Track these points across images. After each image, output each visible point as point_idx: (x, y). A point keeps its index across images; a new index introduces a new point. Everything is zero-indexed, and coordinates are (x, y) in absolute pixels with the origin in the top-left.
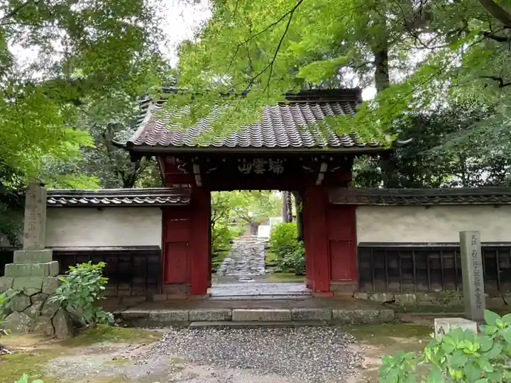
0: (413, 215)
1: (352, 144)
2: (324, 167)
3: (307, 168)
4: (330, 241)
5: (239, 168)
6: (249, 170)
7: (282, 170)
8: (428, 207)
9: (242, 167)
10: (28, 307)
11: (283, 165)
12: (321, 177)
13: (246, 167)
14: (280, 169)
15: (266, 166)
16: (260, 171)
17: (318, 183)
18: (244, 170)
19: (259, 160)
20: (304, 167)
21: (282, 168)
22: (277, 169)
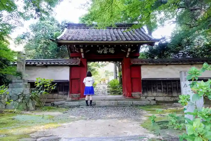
0: (161, 68)
1: (140, 40)
2: (129, 50)
3: (123, 51)
4: (132, 78)
5: (98, 51)
8: (167, 65)
9: (99, 51)
10: (18, 99)
11: (114, 50)
12: (128, 54)
14: (113, 52)
15: (108, 50)
16: (105, 52)
17: (127, 56)
18: (100, 52)
19: (105, 48)
20: (122, 50)
21: (114, 51)
22: (112, 51)
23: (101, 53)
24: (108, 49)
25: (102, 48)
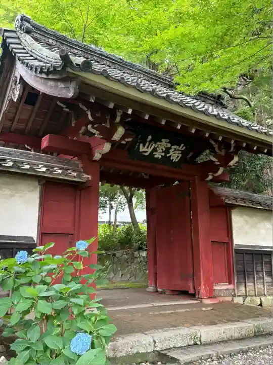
4: (211, 242)
5: (141, 146)
6: (149, 151)
9: (144, 146)
11: (183, 152)
13: (148, 148)
14: (178, 157)
15: (167, 151)
16: (158, 154)
18: (145, 149)
19: (164, 142)
21: (180, 155)
23: (146, 154)
24: (169, 145)
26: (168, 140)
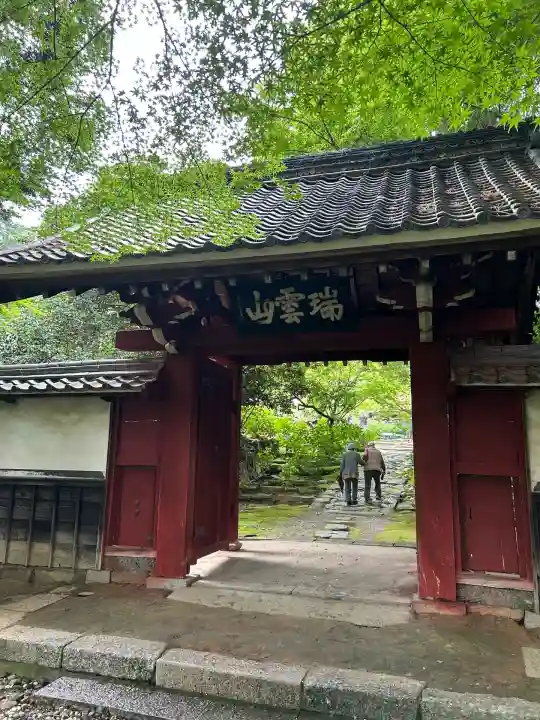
2: (422, 295)
3: (388, 302)
4: (459, 478)
5: (248, 311)
6: (269, 316)
7: (341, 312)
9: (254, 310)
11: (340, 300)
12: (425, 321)
13: (262, 311)
14: (336, 311)
15: (304, 306)
16: (292, 317)
17: (423, 337)
18: (262, 314)
19: (287, 293)
20: (379, 299)
21: (340, 307)
22: (329, 308)
23: (269, 321)
24: (302, 296)
25: (270, 293)
26: (292, 289)
